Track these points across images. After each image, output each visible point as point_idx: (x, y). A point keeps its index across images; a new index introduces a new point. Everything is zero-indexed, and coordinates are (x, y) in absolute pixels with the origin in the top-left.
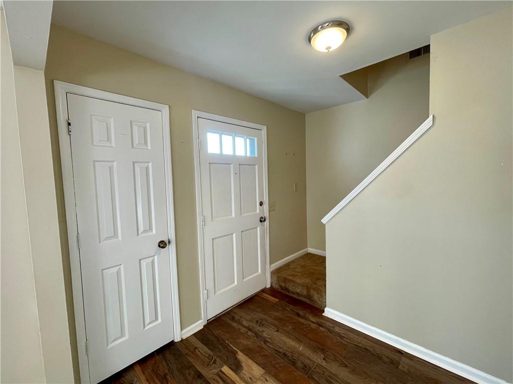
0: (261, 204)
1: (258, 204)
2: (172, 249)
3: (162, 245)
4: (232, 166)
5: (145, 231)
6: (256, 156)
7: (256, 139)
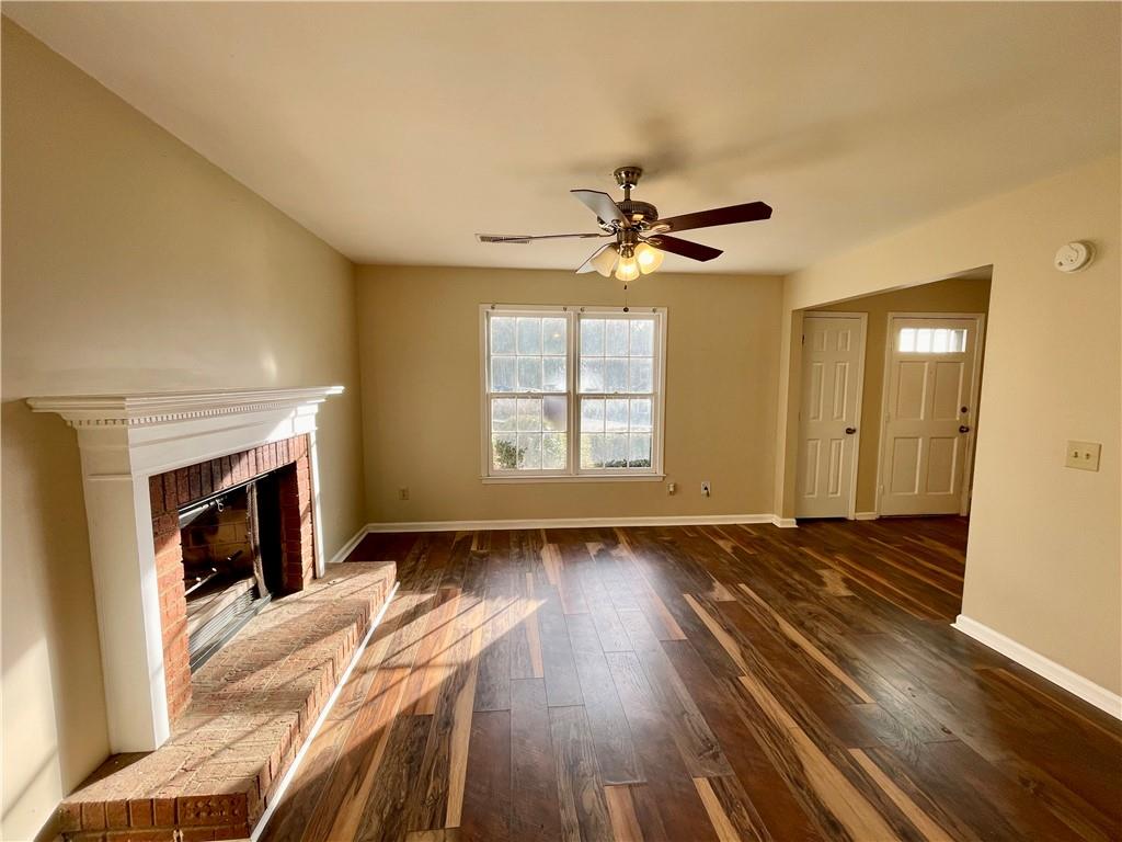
0: (964, 410)
1: (959, 409)
2: (856, 437)
3: (850, 431)
4: (926, 364)
5: (838, 418)
6: (964, 350)
7: (965, 331)
